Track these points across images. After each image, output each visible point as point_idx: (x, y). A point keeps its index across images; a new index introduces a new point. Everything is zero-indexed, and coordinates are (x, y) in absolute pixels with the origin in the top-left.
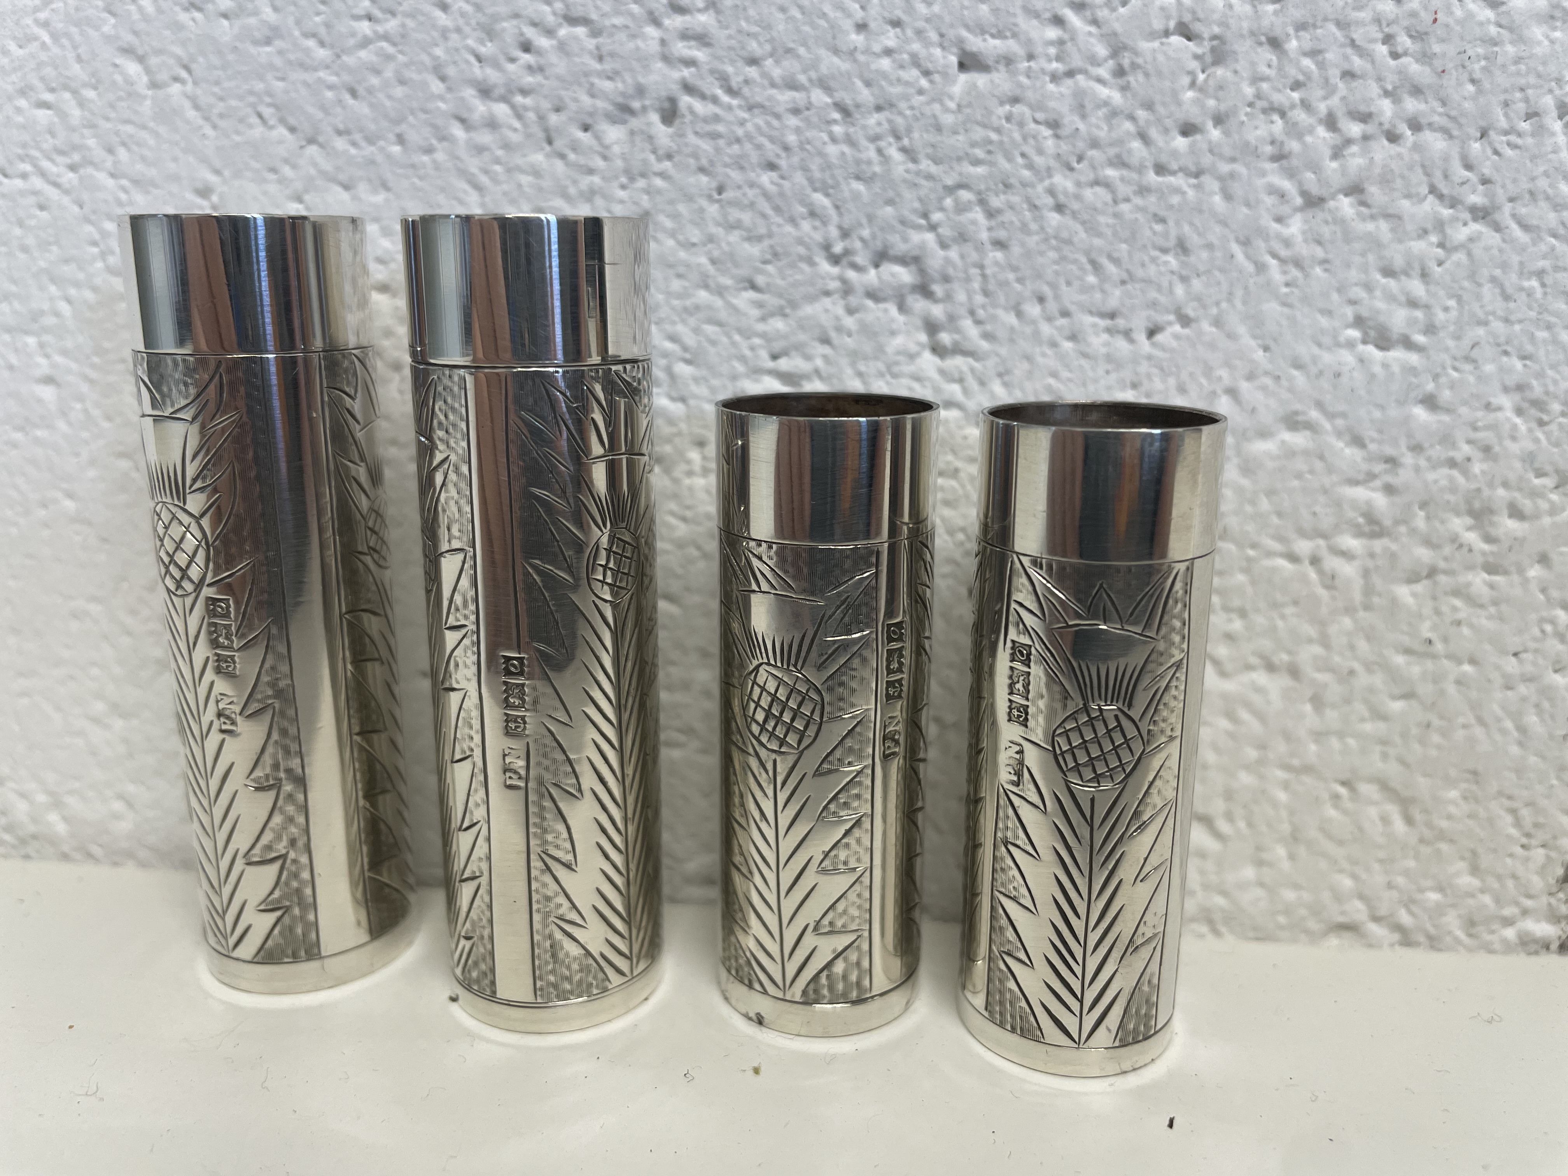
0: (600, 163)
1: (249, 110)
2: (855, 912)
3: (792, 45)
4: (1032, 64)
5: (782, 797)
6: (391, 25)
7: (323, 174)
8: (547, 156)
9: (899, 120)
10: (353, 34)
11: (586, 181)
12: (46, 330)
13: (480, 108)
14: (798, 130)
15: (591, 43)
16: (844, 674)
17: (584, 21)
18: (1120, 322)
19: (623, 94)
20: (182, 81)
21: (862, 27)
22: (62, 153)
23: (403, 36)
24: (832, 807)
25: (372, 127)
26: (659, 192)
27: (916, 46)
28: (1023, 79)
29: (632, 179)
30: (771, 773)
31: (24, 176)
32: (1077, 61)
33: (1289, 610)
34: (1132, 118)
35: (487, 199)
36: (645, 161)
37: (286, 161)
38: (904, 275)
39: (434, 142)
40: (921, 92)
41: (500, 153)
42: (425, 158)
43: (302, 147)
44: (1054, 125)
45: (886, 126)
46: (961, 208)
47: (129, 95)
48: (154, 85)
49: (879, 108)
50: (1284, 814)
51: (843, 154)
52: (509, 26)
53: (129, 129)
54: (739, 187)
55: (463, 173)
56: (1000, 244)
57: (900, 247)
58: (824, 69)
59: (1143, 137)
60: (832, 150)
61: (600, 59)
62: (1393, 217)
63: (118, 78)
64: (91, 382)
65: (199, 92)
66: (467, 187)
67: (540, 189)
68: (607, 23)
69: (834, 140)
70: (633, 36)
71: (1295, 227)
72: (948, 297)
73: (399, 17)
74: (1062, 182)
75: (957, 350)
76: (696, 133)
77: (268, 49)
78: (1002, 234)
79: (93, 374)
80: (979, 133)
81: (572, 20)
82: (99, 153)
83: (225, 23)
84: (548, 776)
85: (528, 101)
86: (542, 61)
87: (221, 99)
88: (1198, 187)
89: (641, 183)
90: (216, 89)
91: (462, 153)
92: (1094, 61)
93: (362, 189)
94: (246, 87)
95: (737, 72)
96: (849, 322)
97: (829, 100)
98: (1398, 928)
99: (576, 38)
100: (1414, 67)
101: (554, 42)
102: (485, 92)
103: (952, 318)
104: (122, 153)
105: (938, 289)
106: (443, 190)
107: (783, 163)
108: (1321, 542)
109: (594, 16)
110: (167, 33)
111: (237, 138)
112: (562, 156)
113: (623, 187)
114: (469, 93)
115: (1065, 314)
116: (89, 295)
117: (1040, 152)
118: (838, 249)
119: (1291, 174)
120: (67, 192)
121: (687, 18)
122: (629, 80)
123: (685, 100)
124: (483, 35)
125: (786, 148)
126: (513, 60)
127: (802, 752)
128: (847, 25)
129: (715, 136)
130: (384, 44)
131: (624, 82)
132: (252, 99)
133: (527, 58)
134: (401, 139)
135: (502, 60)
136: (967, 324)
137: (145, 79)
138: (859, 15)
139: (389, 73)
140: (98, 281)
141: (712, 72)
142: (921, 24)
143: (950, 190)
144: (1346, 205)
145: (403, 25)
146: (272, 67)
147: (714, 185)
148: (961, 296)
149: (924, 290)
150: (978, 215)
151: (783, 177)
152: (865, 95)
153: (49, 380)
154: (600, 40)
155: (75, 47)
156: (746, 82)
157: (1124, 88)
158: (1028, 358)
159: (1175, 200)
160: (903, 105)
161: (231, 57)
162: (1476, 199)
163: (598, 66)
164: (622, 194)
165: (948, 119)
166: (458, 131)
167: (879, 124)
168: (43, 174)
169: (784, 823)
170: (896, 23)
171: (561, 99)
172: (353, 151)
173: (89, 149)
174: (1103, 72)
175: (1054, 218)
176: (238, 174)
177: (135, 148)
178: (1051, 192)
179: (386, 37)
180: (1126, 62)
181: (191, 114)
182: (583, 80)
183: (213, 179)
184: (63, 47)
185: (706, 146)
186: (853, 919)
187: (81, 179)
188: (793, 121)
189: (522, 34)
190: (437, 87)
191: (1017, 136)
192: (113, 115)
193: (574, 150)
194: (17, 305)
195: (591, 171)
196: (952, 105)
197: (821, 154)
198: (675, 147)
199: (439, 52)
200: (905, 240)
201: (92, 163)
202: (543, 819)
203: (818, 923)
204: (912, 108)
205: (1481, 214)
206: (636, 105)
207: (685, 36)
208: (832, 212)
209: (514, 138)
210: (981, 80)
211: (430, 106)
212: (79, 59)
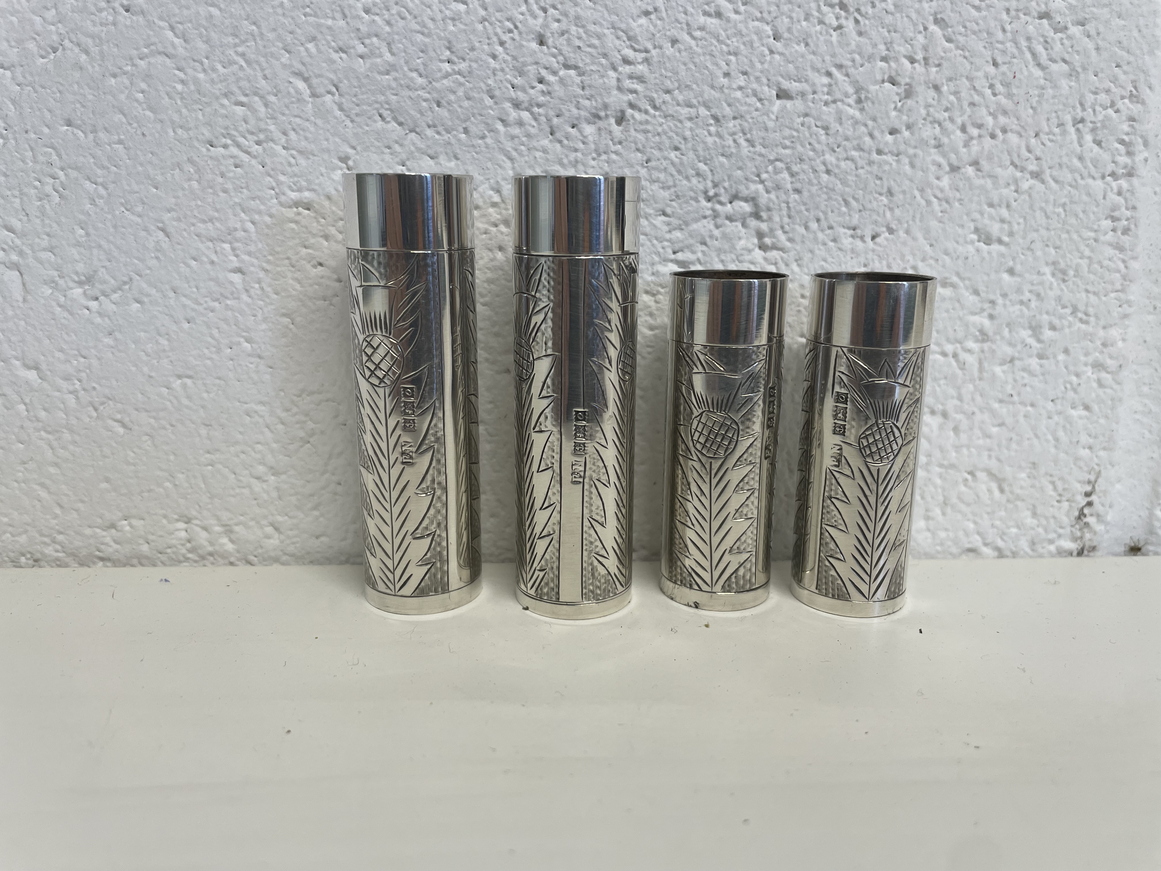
0: (581, 146)
1: (375, 112)
2: (750, 541)
3: (689, 83)
4: (815, 96)
5: (714, 482)
6: (463, 66)
7: (419, 149)
8: (551, 141)
9: (746, 124)
10: (440, 70)
11: (573, 156)
12: (237, 240)
13: (513, 114)
14: (691, 129)
15: (578, 80)
16: (750, 414)
17: (576, 68)
18: (859, 232)
19: (596, 108)
20: (333, 94)
21: (727, 75)
22: (252, 133)
23: (469, 72)
24: (741, 485)
25: (450, 123)
26: (614, 162)
27: (755, 86)
28: (811, 104)
29: (599, 155)
30: (708, 470)
31: (225, 146)
32: (838, 95)
33: (942, 382)
34: (866, 125)
35: (516, 165)
36: (607, 145)
37: (397, 142)
38: (747, 207)
39: (486, 132)
40: (757, 110)
41: (524, 139)
42: (480, 141)
43: (406, 134)
44: (826, 128)
45: (738, 127)
46: (777, 172)
47: (299, 100)
48: (314, 95)
49: (735, 118)
50: (940, 490)
51: (715, 142)
52: (532, 69)
53: (298, 120)
54: (658, 160)
55: (503, 151)
56: (797, 191)
57: (745, 192)
58: (706, 96)
59: (871, 135)
60: (710, 140)
61: (583, 88)
62: (994, 177)
63: (292, 90)
64: (266, 271)
65: (344, 100)
66: (504, 158)
67: (547, 160)
68: (588, 68)
69: (710, 134)
70: (602, 76)
71: (945, 182)
72: (770, 219)
73: (467, 61)
74: (829, 158)
75: (774, 247)
76: (635, 130)
77: (387, 77)
78: (798, 186)
79: (268, 267)
80: (787, 132)
81: (567, 67)
82: (277, 134)
83: (361, 60)
84: (595, 476)
85: (541, 110)
86: (550, 89)
87: (358, 105)
88: (898, 161)
89: (604, 157)
90: (354, 99)
91: (502, 139)
92: (847, 95)
93: (442, 159)
94: (373, 98)
95: (659, 97)
96: (716, 233)
97: (709, 113)
98: (998, 549)
99: (570, 77)
100: (1003, 100)
101: (557, 78)
102: (517, 105)
103: (772, 230)
104: (293, 135)
105: (764, 215)
106: (490, 160)
107: (682, 147)
108: (958, 345)
109: (581, 65)
110: (324, 65)
111: (367, 128)
112: (560, 142)
113: (594, 159)
114: (508, 105)
115: (831, 228)
116: (267, 219)
117: (819, 142)
118: (711, 193)
119: (944, 155)
120: (255, 157)
121: (632, 67)
122: (599, 100)
123: (629, 112)
124: (517, 74)
125: (685, 139)
126: (533, 88)
127: (726, 457)
128: (719, 73)
129: (646, 132)
130: (458, 77)
131: (596, 101)
132: (377, 106)
133: (540, 86)
134: (466, 131)
135: (527, 88)
136: (779, 233)
137: (308, 91)
138: (725, 68)
139: (461, 93)
140: (274, 211)
141: (645, 97)
142: (758, 74)
143: (771, 162)
144: (970, 170)
145: (470, 66)
146: (390, 88)
147: (645, 158)
148: (777, 219)
149: (757, 216)
150: (786, 175)
151: (682, 155)
152: (728, 111)
153: (239, 270)
154: (584, 78)
155: (263, 70)
156: (664, 102)
157: (862, 110)
158: (811, 251)
159: (887, 168)
160: (748, 117)
161: (365, 81)
162: (1032, 167)
163: (582, 92)
164: (593, 163)
165: (771, 124)
166: (500, 126)
167: (735, 126)
168: (238, 146)
169: (715, 495)
170: (745, 73)
171: (560, 110)
172: (437, 137)
173: (271, 132)
174: (851, 101)
175: (825, 177)
176: (366, 149)
177: (301, 132)
178: (824, 163)
179: (459, 73)
180: (863, 96)
181: (338, 113)
182: (573, 99)
183: (351, 151)
184: (254, 69)
185: (640, 137)
186: (749, 545)
187: (264, 150)
188: (688, 124)
189: (539, 73)
190: (489, 101)
191: (807, 134)
192: (287, 112)
193: (567, 138)
194: (218, 225)
195: (576, 150)
196: (773, 117)
197: (704, 143)
198: (624, 137)
199: (490, 82)
200: (747, 188)
201: (272, 140)
202: (591, 498)
203: (731, 548)
204: (753, 118)
205: (1036, 175)
206: (602, 114)
207: (631, 77)
208: (709, 173)
209: (533, 131)
210: (789, 104)
211: (484, 112)
212: (265, 77)
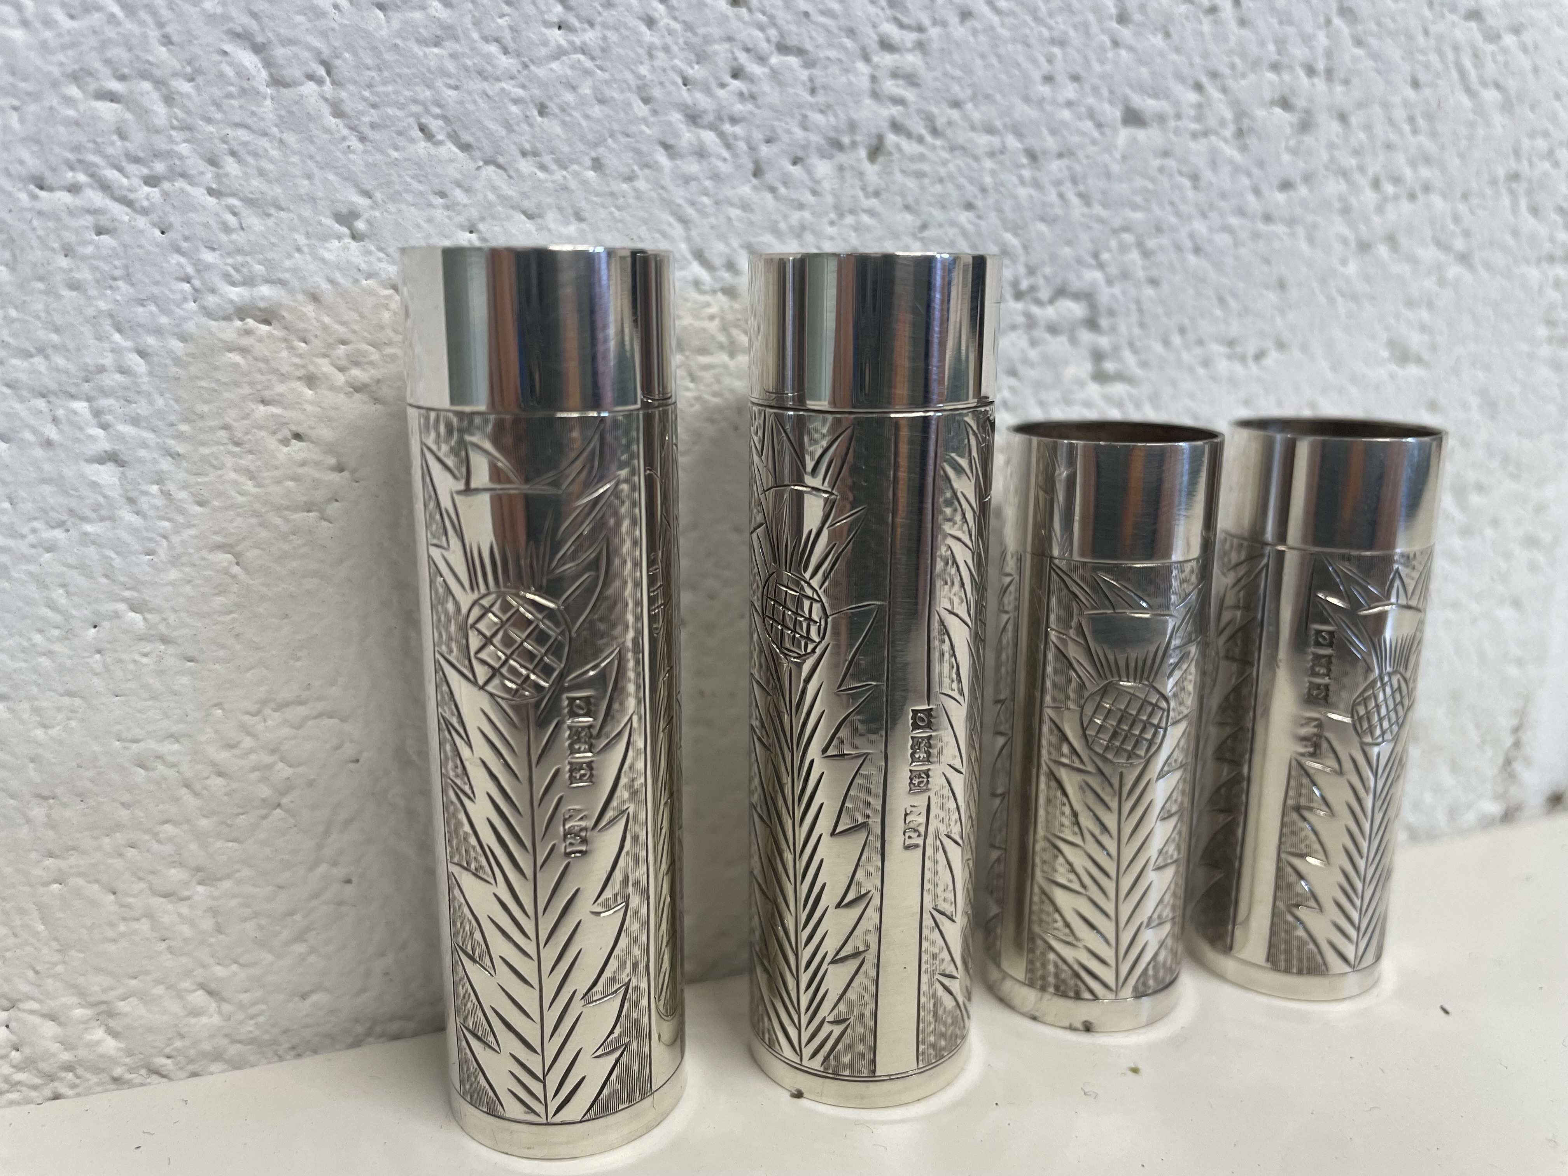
0: (809, 198)
1: (411, 120)
3: (990, 91)
4: (1179, 123)
5: (1127, 806)
6: (590, 36)
7: (504, 199)
8: (755, 188)
9: (1078, 168)
10: (545, 43)
11: (796, 216)
12: (105, 392)
13: (687, 136)
14: (993, 173)
15: (804, 74)
17: (800, 52)
18: (1239, 349)
19: (836, 129)
20: (320, 82)
21: (1048, 79)
22: (136, 160)
23: (603, 50)
25: (566, 149)
26: (868, 229)
27: (1091, 100)
28: (1171, 136)
29: (841, 215)
30: (1116, 788)
31: (74, 189)
32: (1212, 122)
34: (1249, 175)
35: (693, 233)
36: (854, 198)
37: (459, 184)
38: (1076, 310)
39: (636, 168)
40: (1094, 142)
41: (708, 183)
42: (625, 186)
43: (479, 168)
44: (1195, 178)
45: (1066, 173)
46: (1123, 248)
47: (243, 92)
48: (277, 82)
49: (1060, 155)
51: (1031, 196)
52: (720, 49)
53: (243, 135)
54: (940, 226)
55: (668, 204)
56: (1154, 282)
57: (1076, 284)
58: (1017, 116)
59: (1257, 191)
60: (1023, 192)
61: (813, 91)
63: (229, 72)
64: (175, 456)
65: (344, 95)
66: (671, 219)
67: (751, 223)
68: (821, 55)
69: (1022, 182)
70: (846, 71)
71: (1352, 268)
72: (1113, 329)
73: (598, 27)
74: (1200, 227)
75: (1120, 377)
76: (903, 172)
77: (436, 50)
78: (1155, 273)
79: (180, 448)
80: (1139, 182)
81: (783, 48)
82: (195, 164)
83: (380, 14)
84: (943, 829)
85: (738, 130)
86: (754, 89)
87: (374, 106)
88: (1293, 235)
89: (849, 220)
90: (366, 94)
91: (667, 182)
92: (1223, 123)
93: (551, 218)
94: (408, 93)
95: (943, 114)
96: (1033, 354)
97: (1018, 145)
99: (790, 68)
101: (766, 70)
102: (693, 118)
103: (1116, 349)
104: (231, 166)
105: (1104, 322)
106: (645, 221)
107: (979, 203)
109: (809, 46)
110: (300, 19)
111: (395, 154)
112: (773, 190)
113: (832, 223)
114: (676, 117)
115: (1200, 342)
116: (176, 345)
117: (1184, 199)
118: (1024, 285)
119: (1351, 224)
120: (144, 212)
121: (896, 56)
122: (842, 116)
123: (891, 138)
124: (692, 57)
125: (984, 190)
126: (723, 85)
127: (1148, 760)
128: (1037, 76)
129: (920, 175)
130: (581, 57)
131: (836, 116)
132: (415, 108)
133: (736, 84)
134: (597, 165)
135: (713, 85)
136: (1127, 354)
137: (264, 74)
138: (1046, 67)
139: (586, 90)
140: (190, 327)
141: (919, 111)
142: (1095, 81)
143: (1115, 231)
145: (605, 38)
146: (444, 73)
147: (918, 223)
148: (1123, 329)
149: (1092, 324)
150: (1135, 255)
151: (979, 217)
152: (1051, 143)
153: (112, 458)
154: (815, 72)
155: (161, 25)
156: (950, 123)
157: (1244, 149)
158: (1174, 383)
159: (1277, 245)
160: (1081, 154)
161: (389, 57)
163: (809, 98)
164: (831, 231)
165: (1115, 168)
166: (661, 157)
167: (1060, 170)
168: (105, 187)
169: (1127, 830)
170: (1075, 78)
171: (773, 129)
172: (541, 175)
173: (181, 158)
174: (1228, 132)
175: (1192, 259)
176: (395, 197)
177: (251, 160)
178: (1192, 236)
179: (584, 50)
180: (1245, 126)
181: (332, 122)
182: (796, 111)
183: (361, 202)
184: (142, 23)
185: (911, 184)
187: (166, 195)
188: (988, 164)
189: (735, 59)
190: (641, 109)
191: (1167, 186)
192: (218, 116)
193: (785, 184)
194: (60, 361)
195: (801, 206)
196: (1118, 156)
197: (1014, 197)
198: (883, 184)
199: (643, 70)
200: (1079, 277)
201: (183, 175)
202: (936, 873)
203: (1150, 918)
204: (1088, 157)
206: (846, 140)
207: (895, 74)
208: (1020, 251)
209: (725, 168)
210: (1141, 134)
211: (633, 129)
212: (167, 40)
